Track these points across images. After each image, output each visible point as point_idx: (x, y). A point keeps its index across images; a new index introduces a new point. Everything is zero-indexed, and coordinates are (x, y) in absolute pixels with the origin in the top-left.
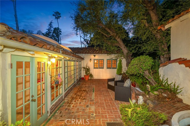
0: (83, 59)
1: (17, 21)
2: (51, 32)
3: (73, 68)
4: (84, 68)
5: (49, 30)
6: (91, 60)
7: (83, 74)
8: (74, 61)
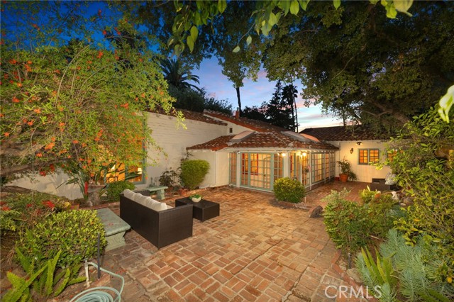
0: (337, 149)
1: (239, 96)
2: (279, 98)
3: (320, 162)
4: (340, 163)
5: (276, 94)
6: (352, 150)
7: (338, 171)
8: (322, 153)
